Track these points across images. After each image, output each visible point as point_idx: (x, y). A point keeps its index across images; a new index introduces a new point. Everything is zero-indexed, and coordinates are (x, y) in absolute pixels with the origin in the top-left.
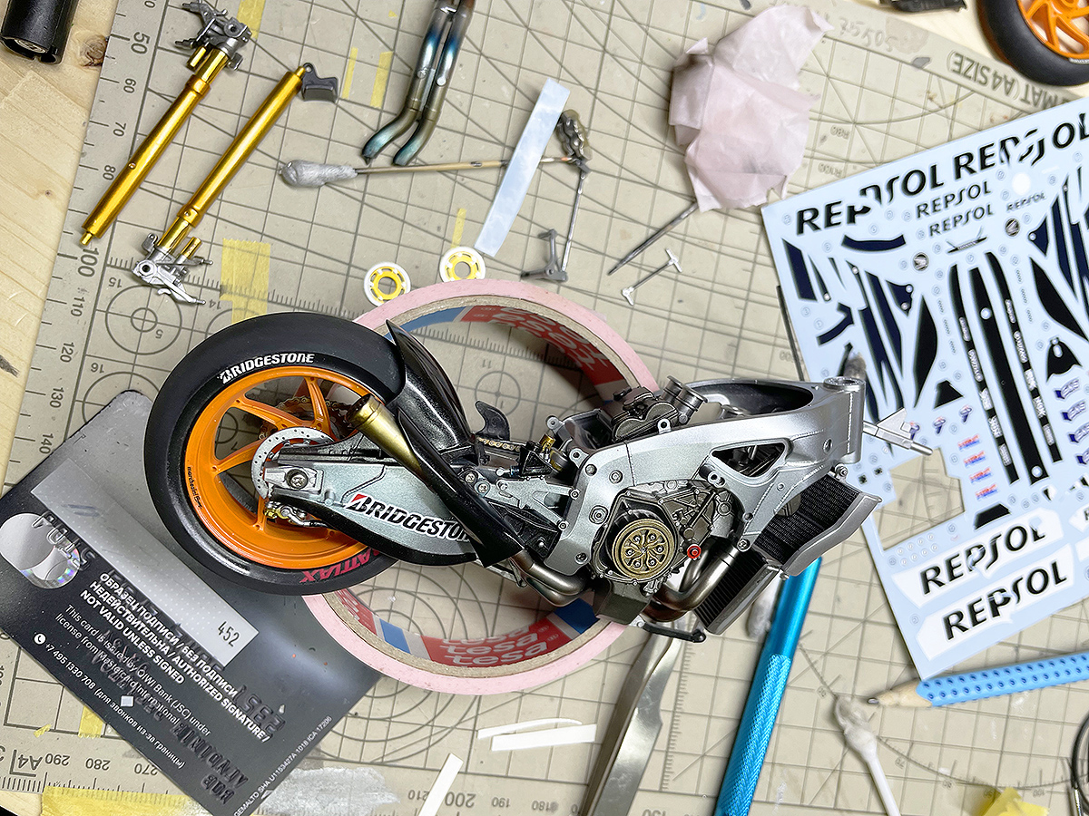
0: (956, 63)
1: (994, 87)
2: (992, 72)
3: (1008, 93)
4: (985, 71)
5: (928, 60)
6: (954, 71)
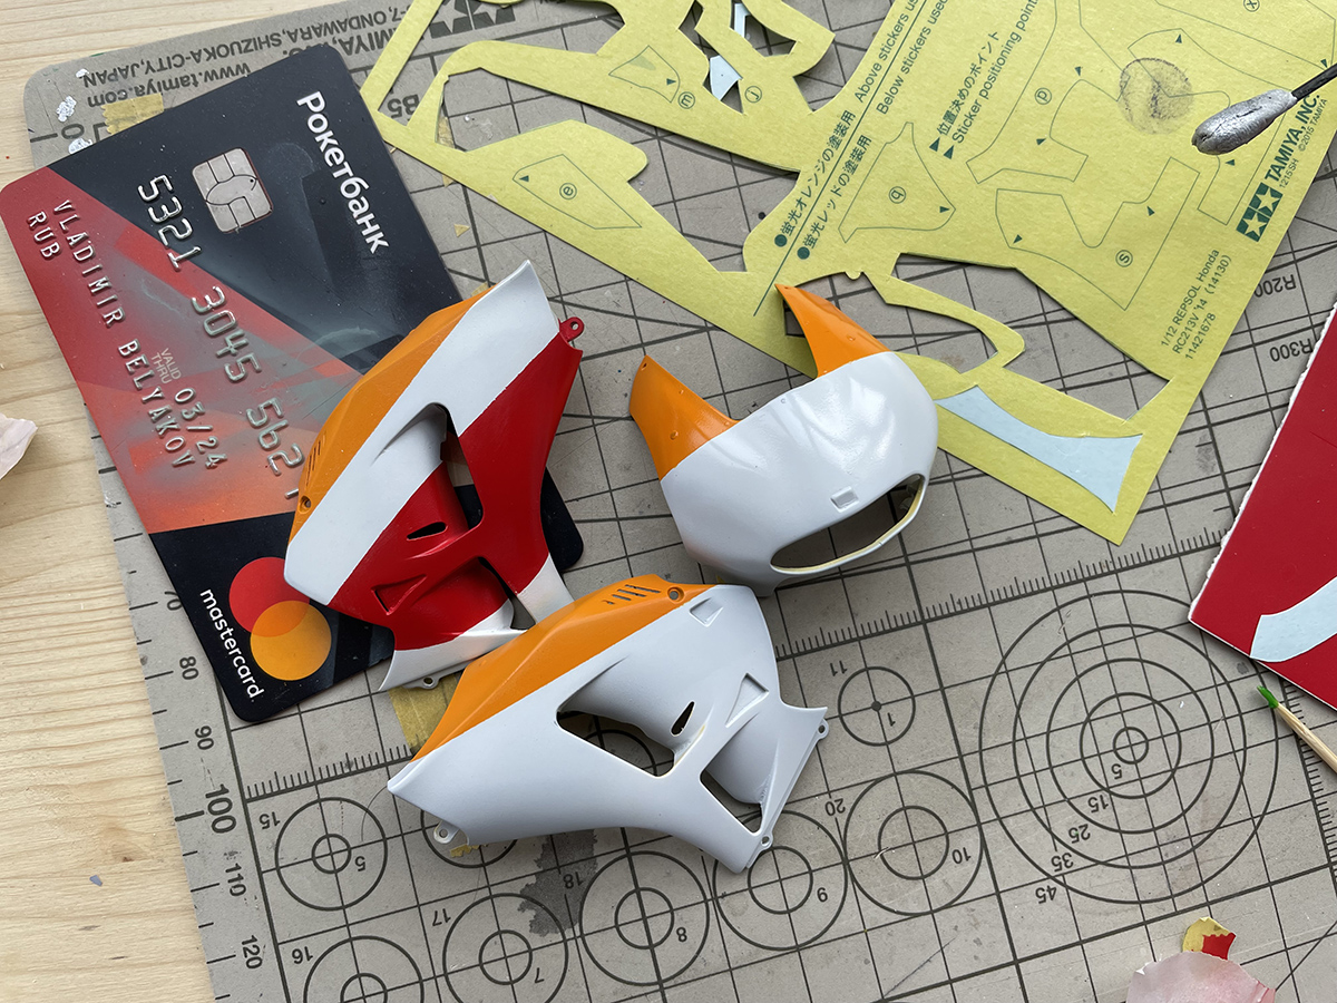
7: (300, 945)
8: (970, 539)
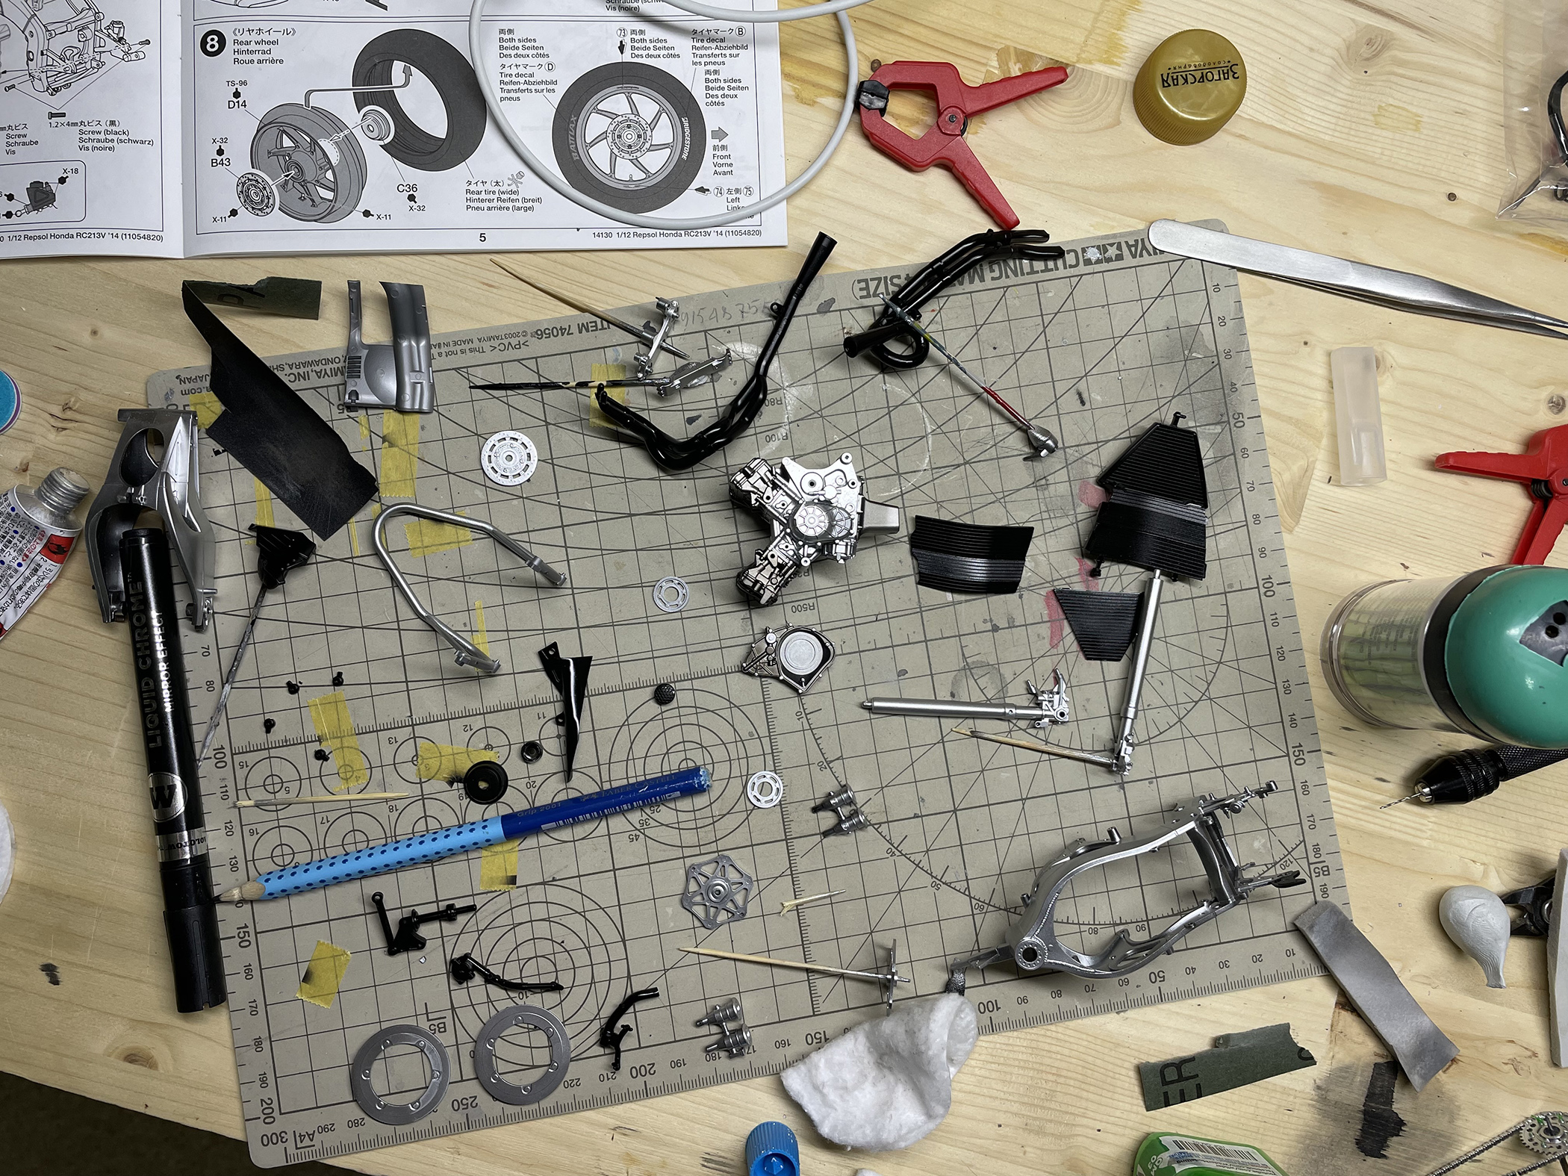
0: (861, 289)
5: (833, 300)
6: (861, 297)
7: (254, 827)
8: (618, 656)
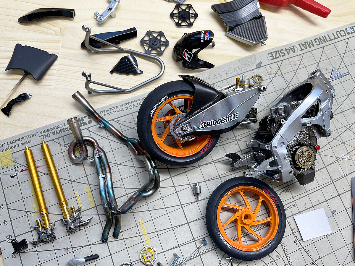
0: (270, 57)
1: (289, 54)
2: (284, 49)
3: (294, 52)
4: (282, 51)
5: (261, 63)
6: (271, 59)
